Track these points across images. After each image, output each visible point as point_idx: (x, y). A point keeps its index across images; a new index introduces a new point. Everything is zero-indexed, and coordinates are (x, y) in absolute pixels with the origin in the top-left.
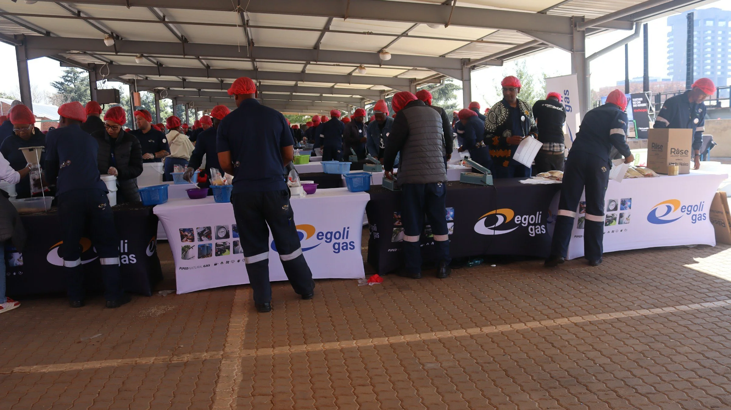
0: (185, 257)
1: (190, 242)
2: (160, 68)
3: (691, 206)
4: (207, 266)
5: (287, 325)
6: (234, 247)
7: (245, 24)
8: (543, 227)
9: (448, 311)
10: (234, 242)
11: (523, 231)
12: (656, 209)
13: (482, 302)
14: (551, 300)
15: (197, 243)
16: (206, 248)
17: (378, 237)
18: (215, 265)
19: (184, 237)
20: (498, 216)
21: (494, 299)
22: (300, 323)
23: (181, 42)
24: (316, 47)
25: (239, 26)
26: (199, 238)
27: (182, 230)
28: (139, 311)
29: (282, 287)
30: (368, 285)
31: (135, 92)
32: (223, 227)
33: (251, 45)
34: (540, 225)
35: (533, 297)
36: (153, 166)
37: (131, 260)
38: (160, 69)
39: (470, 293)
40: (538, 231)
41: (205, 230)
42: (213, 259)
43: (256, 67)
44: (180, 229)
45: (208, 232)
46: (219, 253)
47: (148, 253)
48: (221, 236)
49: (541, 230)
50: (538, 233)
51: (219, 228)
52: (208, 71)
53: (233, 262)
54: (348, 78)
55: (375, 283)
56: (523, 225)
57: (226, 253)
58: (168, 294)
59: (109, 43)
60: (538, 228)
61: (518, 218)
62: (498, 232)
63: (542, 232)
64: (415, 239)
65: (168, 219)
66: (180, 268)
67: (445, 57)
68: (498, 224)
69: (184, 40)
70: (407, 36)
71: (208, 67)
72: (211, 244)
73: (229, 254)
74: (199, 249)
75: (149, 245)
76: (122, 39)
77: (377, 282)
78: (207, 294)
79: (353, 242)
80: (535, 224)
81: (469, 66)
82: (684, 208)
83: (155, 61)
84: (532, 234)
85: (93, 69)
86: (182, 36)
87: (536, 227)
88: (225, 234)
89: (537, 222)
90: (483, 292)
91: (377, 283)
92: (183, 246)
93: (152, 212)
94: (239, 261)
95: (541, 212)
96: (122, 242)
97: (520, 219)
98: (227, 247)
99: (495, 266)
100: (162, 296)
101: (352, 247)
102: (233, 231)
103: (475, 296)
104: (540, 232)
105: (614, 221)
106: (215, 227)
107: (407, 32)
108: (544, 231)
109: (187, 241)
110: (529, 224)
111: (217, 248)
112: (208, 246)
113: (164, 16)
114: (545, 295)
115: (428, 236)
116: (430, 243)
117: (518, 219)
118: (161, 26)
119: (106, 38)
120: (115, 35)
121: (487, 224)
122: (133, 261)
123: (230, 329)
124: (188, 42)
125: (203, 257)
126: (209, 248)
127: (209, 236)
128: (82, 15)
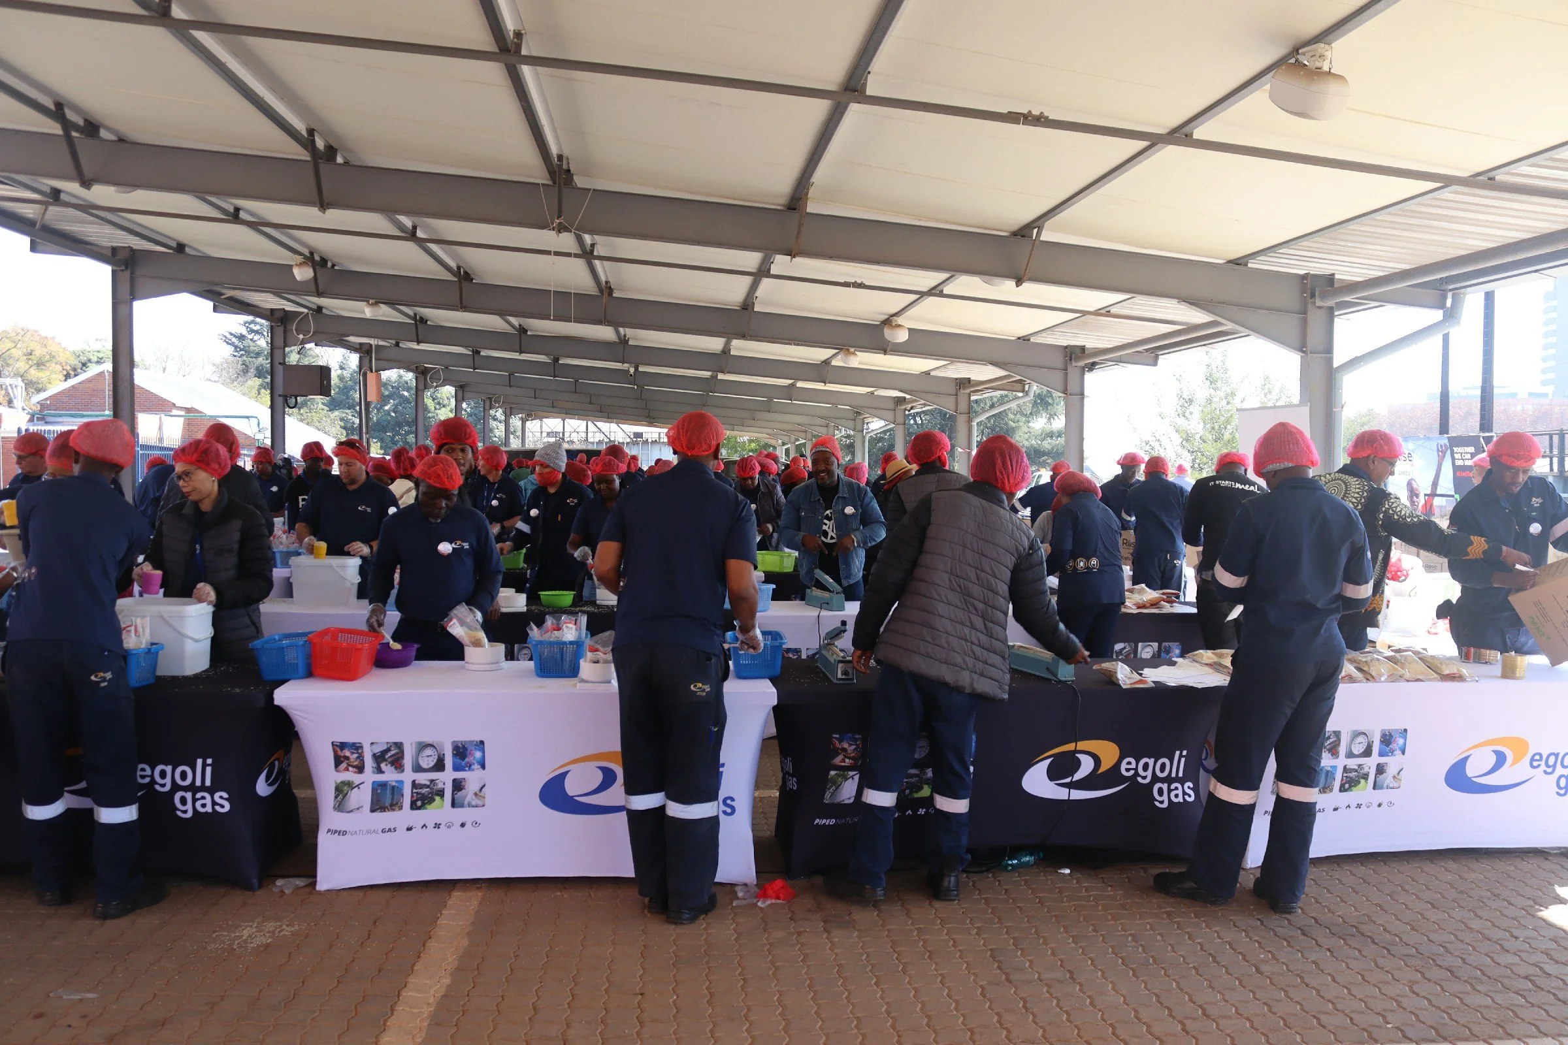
0: (340, 806)
1: (355, 772)
2: (420, 326)
3: (1557, 755)
4: (390, 830)
5: (535, 1008)
6: (453, 791)
7: (588, 254)
8: (1189, 787)
9: (923, 1004)
10: (454, 780)
11: (1138, 794)
12: (1468, 756)
13: (1010, 982)
14: (1181, 990)
15: (369, 777)
16: (389, 791)
17: (795, 788)
18: (409, 829)
19: (342, 762)
20: (1078, 755)
21: (1043, 977)
22: (566, 1006)
23: (456, 279)
24: (747, 305)
25: (576, 256)
26: (375, 765)
27: (337, 746)
28: (214, 932)
29: (559, 894)
30: (756, 904)
31: (372, 371)
32: (432, 746)
33: (606, 293)
34: (1182, 781)
35: (1137, 977)
36: (334, 566)
37: (218, 804)
38: (421, 329)
39: (990, 950)
40: (1177, 796)
41: (388, 750)
42: (405, 815)
43: (625, 336)
44: (332, 743)
45: (397, 753)
46: (419, 803)
47: (262, 788)
48: (424, 765)
49: (1184, 793)
50: (1175, 800)
51: (423, 747)
52: (521, 339)
53: (449, 827)
54: (822, 371)
55: (773, 901)
56: (1139, 779)
57: (435, 802)
58: (298, 888)
59: (302, 274)
60: (1176, 788)
61: (1129, 763)
62: (1078, 795)
63: (1187, 797)
64: (883, 799)
65: (305, 718)
66: (329, 831)
67: (1029, 340)
68: (1078, 776)
69: (464, 276)
70: (941, 294)
71: (522, 330)
72: (401, 782)
73: (442, 807)
74: (374, 790)
75: (266, 771)
76: (333, 266)
77: (779, 899)
78: (387, 894)
79: (732, 799)
80: (1169, 780)
81: (1082, 363)
82: (1537, 757)
83: (411, 313)
84: (1162, 802)
85: (280, 321)
86: (459, 268)
87: (1173, 787)
88: (435, 760)
89: (1174, 775)
90: (1022, 950)
91: (778, 901)
92: (339, 781)
93: (272, 699)
94: (463, 825)
95: (1185, 753)
96: (199, 762)
97: (1133, 766)
98: (441, 791)
99: (1067, 871)
100: (282, 891)
101: (729, 810)
102: (455, 755)
103: (999, 962)
104: (1180, 799)
105: (1362, 781)
106: (414, 746)
107: (941, 287)
108: (1190, 796)
109: (348, 770)
110: (1155, 779)
111: (414, 791)
112: (393, 787)
113: (415, 227)
114: (1170, 972)
115: (911, 793)
116: (915, 811)
117: (1129, 767)
118: (410, 246)
119: (297, 265)
120: (317, 258)
121: (1054, 774)
122: (222, 806)
123: (399, 1008)
124: (472, 280)
125: (383, 809)
126: (396, 790)
127: (397, 763)
128: (242, 215)
